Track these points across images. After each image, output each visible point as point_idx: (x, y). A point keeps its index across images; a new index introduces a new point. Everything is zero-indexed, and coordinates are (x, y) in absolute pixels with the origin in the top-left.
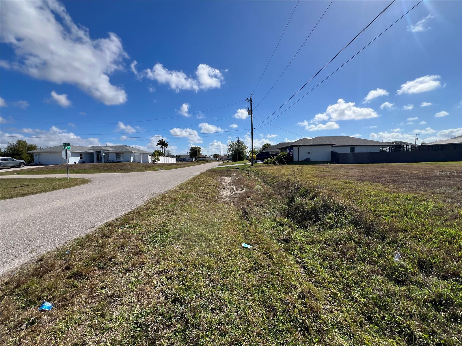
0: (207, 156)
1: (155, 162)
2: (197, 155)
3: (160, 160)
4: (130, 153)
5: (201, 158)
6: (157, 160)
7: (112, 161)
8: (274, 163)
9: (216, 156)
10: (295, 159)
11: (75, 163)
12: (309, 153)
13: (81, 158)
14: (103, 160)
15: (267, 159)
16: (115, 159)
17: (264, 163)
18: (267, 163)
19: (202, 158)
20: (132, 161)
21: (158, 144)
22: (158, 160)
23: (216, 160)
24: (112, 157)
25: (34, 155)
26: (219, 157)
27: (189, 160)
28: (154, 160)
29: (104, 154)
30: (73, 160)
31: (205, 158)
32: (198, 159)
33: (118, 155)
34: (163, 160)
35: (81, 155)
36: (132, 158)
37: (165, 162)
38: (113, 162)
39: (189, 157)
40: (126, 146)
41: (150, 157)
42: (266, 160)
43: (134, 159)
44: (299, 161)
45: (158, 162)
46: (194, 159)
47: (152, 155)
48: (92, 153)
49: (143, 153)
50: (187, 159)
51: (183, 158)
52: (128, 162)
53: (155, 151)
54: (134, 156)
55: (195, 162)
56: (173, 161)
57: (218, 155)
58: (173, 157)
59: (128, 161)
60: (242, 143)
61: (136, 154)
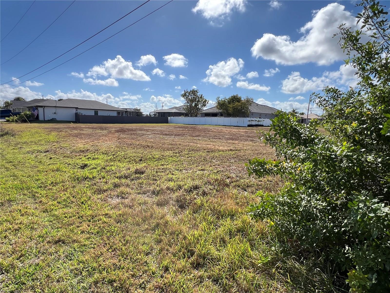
8: (16, 121)
10: (41, 118)
12: (55, 113)
15: (9, 117)
17: (5, 121)
18: (8, 121)
42: (7, 118)
44: (45, 121)
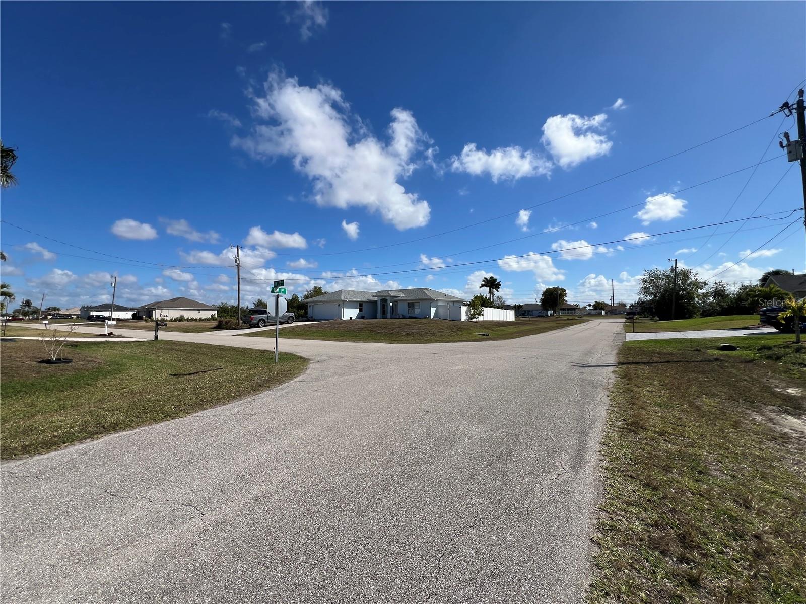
0: (577, 306)
1: (474, 320)
2: (556, 305)
3: (483, 315)
4: (430, 301)
5: (564, 309)
6: (478, 314)
7: (401, 317)
9: (599, 306)
11: (351, 318)
13: (361, 310)
14: (389, 315)
16: (406, 313)
19: (568, 309)
20: (432, 317)
21: (483, 286)
22: (480, 314)
23: (599, 315)
24: (402, 309)
25: (309, 305)
26: (606, 308)
27: (540, 314)
28: (472, 315)
29: (391, 304)
30: (350, 313)
31: (574, 309)
32: (559, 313)
33: (411, 305)
34: (489, 314)
35: (360, 305)
36: (433, 310)
37: (494, 319)
38: (404, 317)
39: (540, 308)
40: (426, 289)
41: (464, 309)
43: (436, 312)
45: (480, 318)
46: (549, 313)
47: (469, 305)
48: (376, 301)
49: (453, 302)
50: (535, 313)
51: (529, 311)
52: (426, 318)
53: (476, 298)
54: (437, 307)
55: (553, 318)
56: (510, 316)
57: (603, 303)
58: (508, 307)
59: (426, 315)
60: (685, 275)
61: (440, 303)
